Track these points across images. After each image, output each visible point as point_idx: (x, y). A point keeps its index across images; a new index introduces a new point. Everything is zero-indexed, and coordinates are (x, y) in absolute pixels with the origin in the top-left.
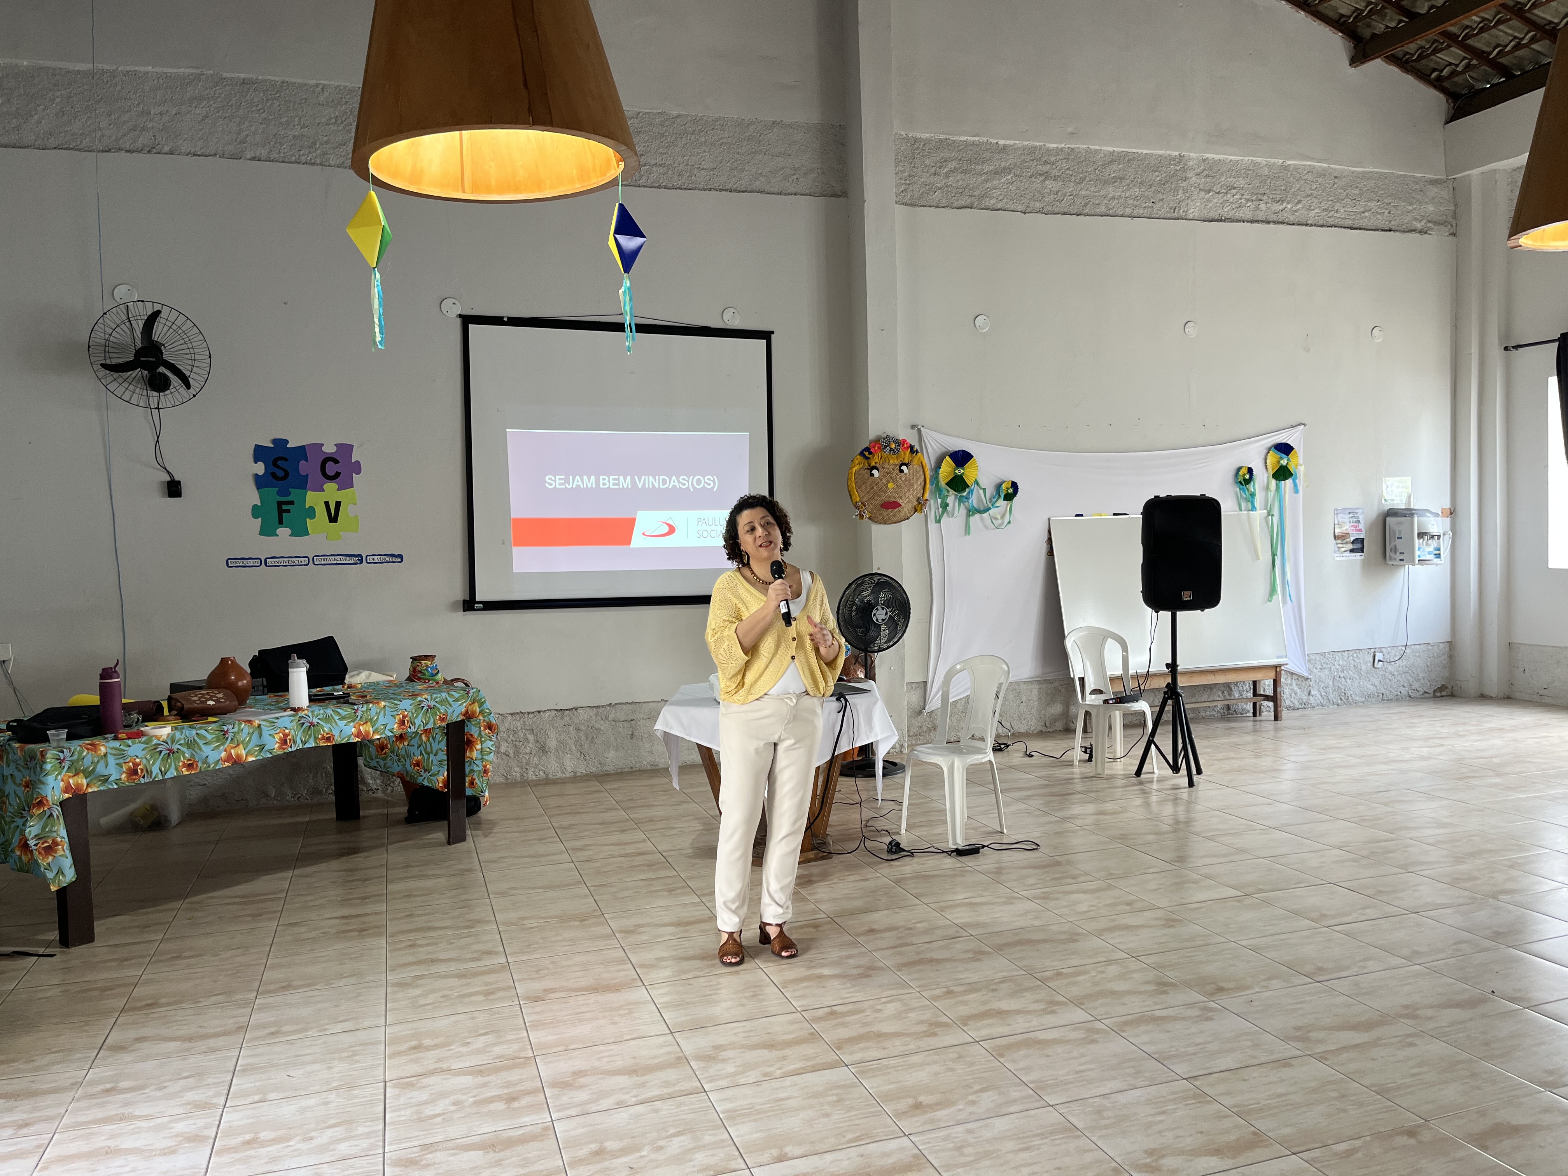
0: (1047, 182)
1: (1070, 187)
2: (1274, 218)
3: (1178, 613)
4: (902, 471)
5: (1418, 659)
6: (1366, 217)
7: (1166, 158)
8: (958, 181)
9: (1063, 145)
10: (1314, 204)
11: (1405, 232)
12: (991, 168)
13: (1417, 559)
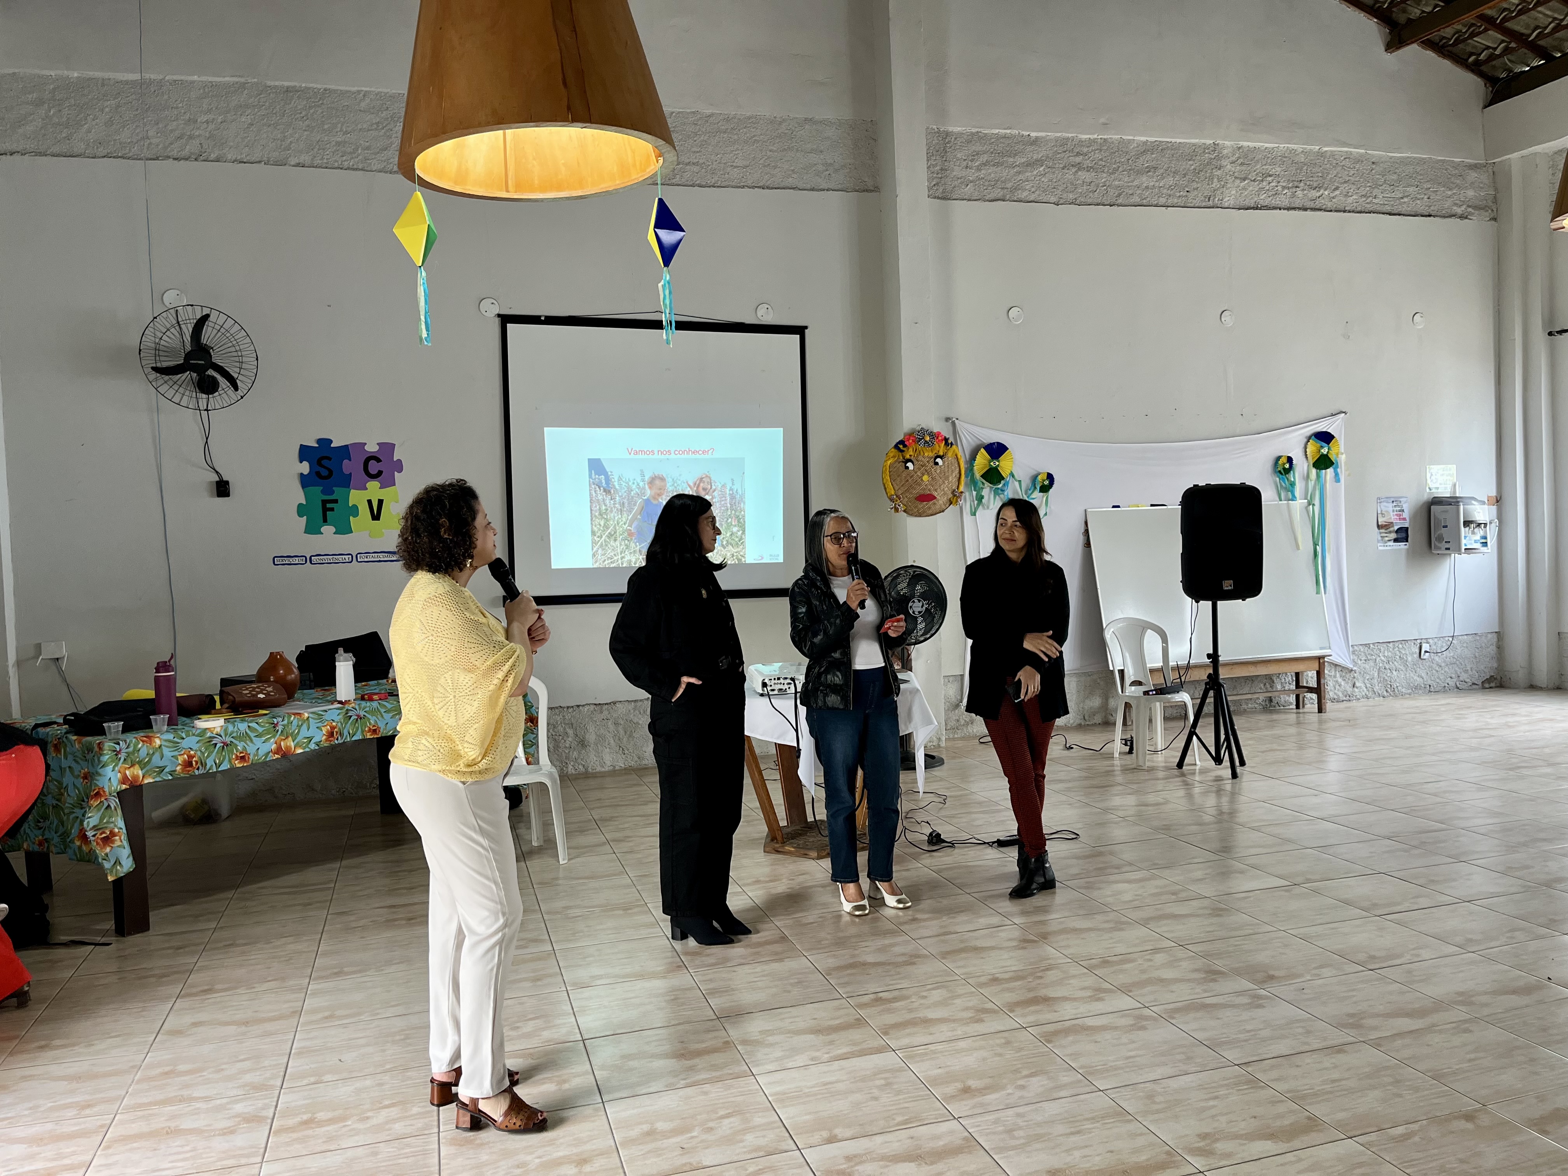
0: (1080, 173)
1: (1104, 177)
2: (1311, 205)
3: (1218, 602)
4: (937, 464)
5: (1466, 650)
6: (1405, 202)
7: (1200, 146)
8: (990, 174)
9: (1095, 136)
10: (1352, 190)
11: (1445, 217)
12: (1023, 160)
13: (1463, 547)
